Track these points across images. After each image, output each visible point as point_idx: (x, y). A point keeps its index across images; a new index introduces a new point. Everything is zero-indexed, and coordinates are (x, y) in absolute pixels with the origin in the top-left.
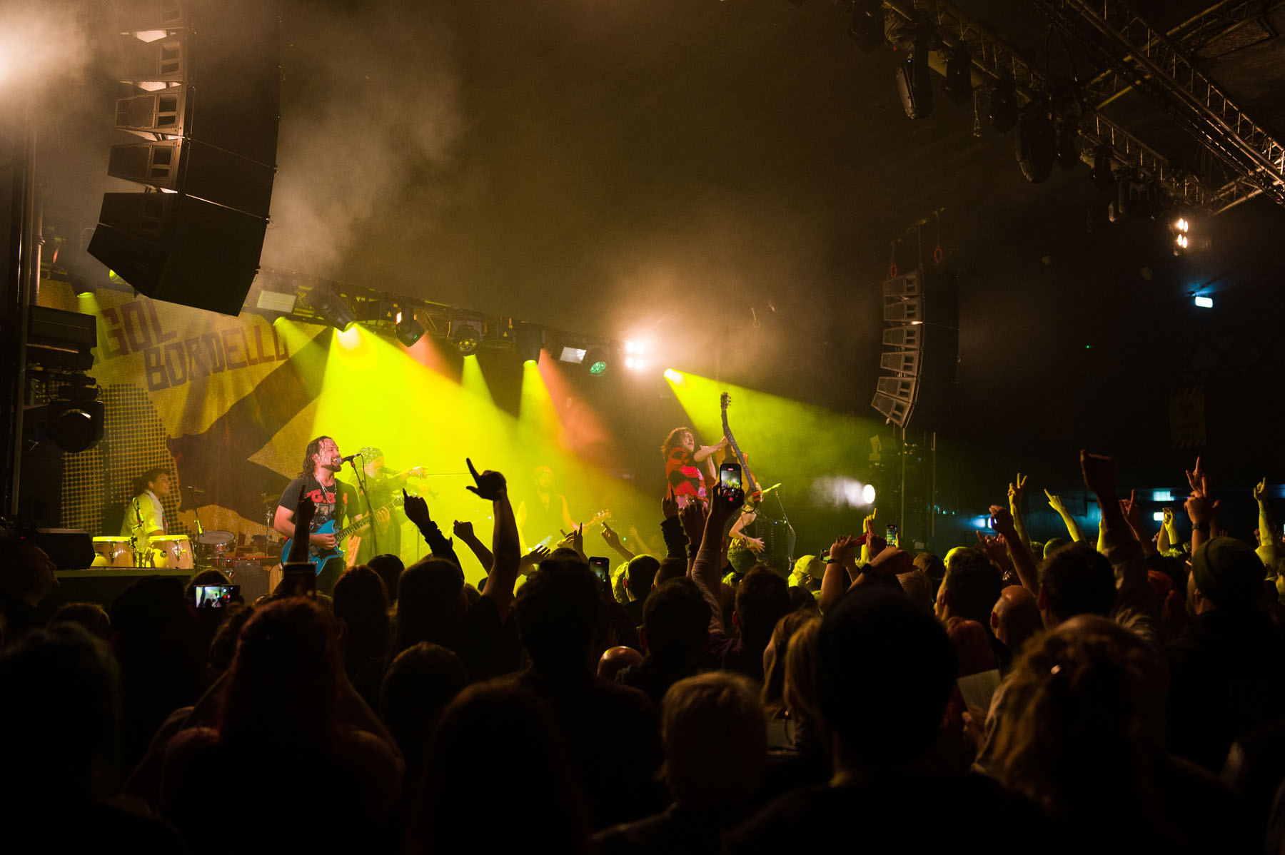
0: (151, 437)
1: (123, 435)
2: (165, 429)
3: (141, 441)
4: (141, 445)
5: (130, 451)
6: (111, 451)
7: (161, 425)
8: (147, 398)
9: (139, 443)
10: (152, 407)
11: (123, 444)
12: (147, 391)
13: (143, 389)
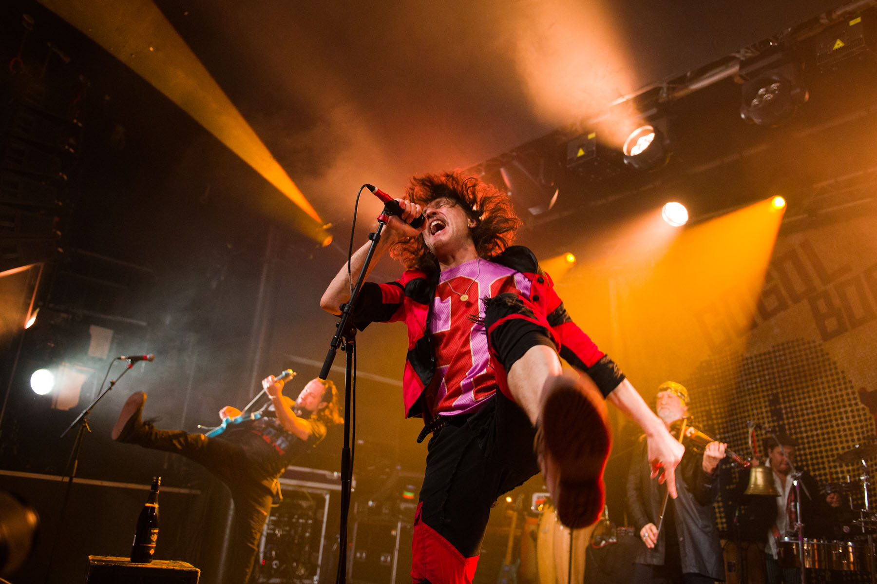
0: (834, 394)
1: (797, 397)
2: (850, 382)
3: (821, 400)
4: (822, 406)
5: (808, 414)
6: (785, 416)
7: (844, 378)
8: (822, 350)
9: (819, 403)
10: (828, 359)
11: (798, 408)
12: (821, 342)
13: (814, 342)
